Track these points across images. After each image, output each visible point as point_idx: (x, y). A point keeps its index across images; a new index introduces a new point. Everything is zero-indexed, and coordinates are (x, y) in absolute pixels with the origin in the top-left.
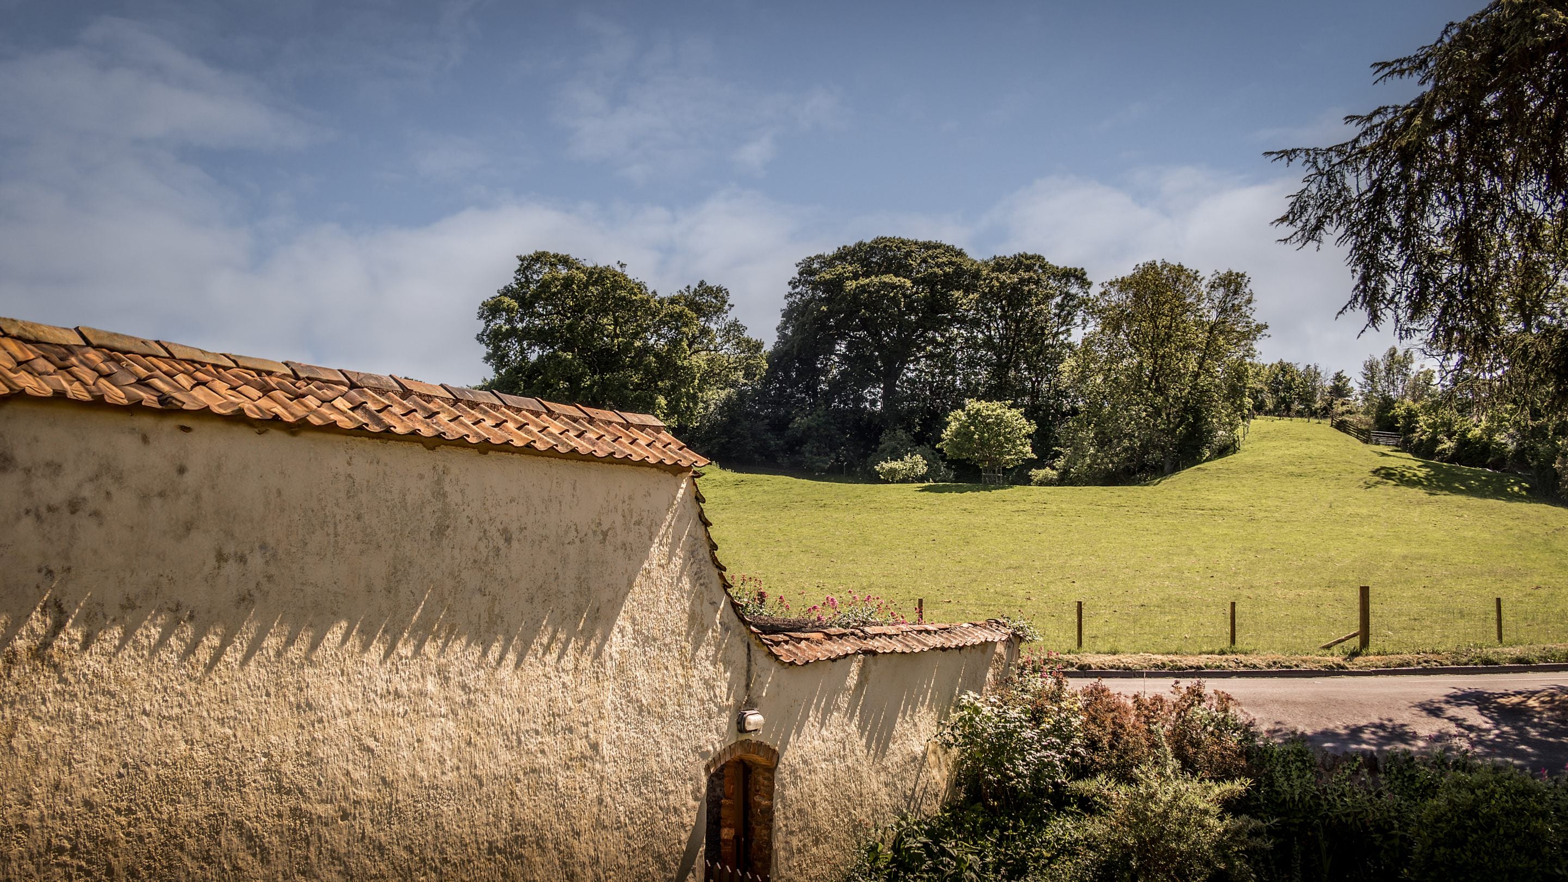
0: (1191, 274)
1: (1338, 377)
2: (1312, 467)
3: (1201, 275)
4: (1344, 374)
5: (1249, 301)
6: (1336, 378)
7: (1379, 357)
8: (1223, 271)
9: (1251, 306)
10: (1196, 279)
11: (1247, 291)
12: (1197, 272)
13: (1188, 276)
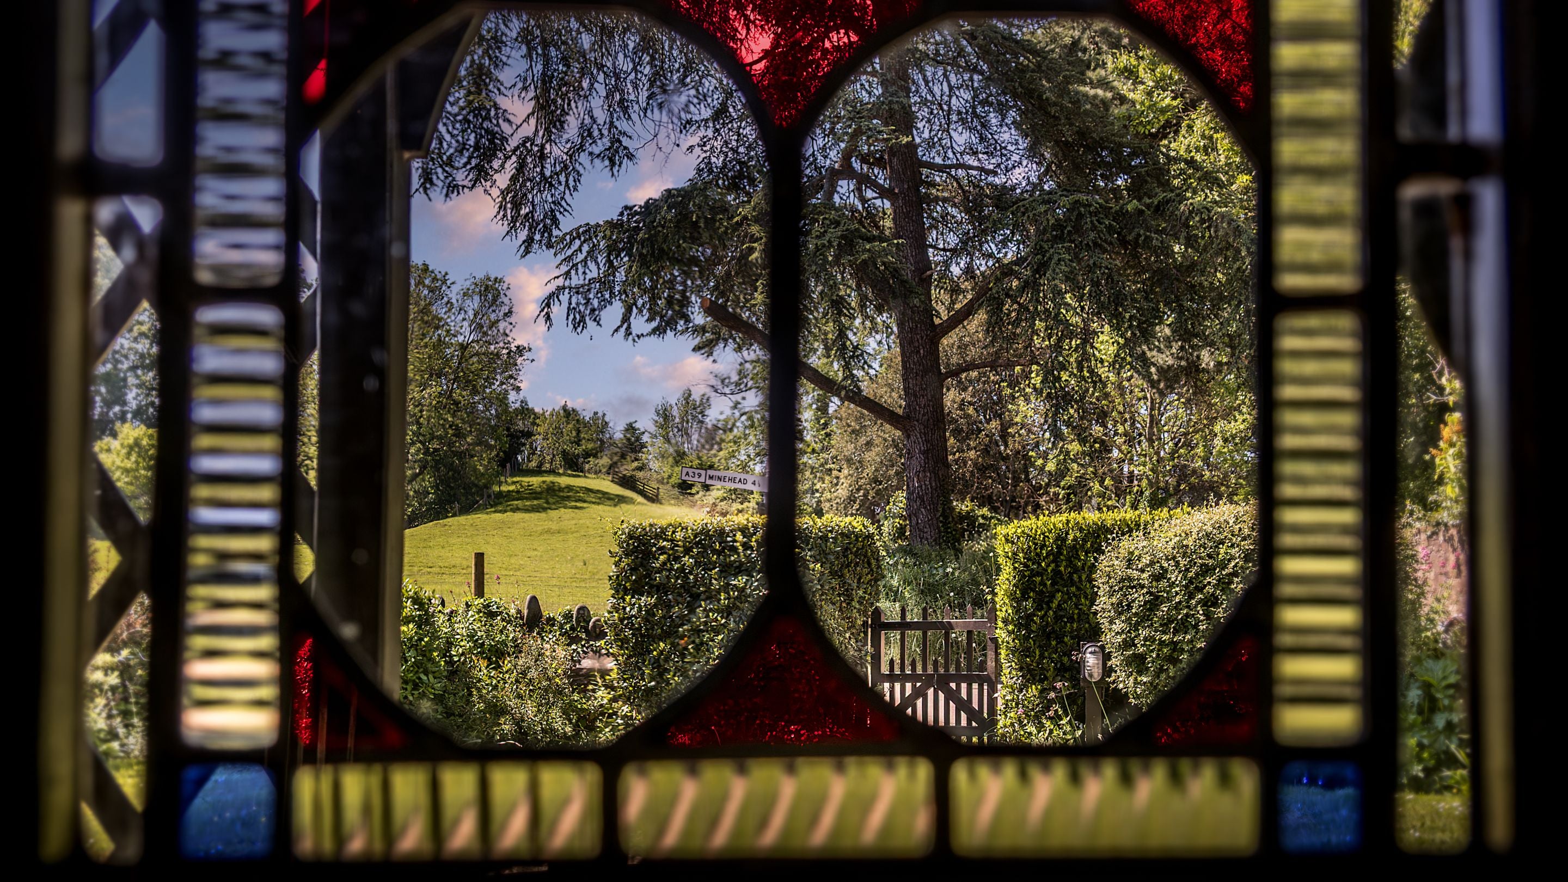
0: (439, 277)
1: (630, 428)
2: (574, 522)
3: (451, 278)
4: (637, 425)
5: (509, 314)
6: (627, 430)
7: (673, 402)
8: (480, 275)
9: (512, 320)
10: (444, 282)
11: (506, 300)
12: (446, 274)
13: (435, 279)
